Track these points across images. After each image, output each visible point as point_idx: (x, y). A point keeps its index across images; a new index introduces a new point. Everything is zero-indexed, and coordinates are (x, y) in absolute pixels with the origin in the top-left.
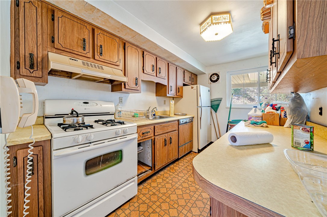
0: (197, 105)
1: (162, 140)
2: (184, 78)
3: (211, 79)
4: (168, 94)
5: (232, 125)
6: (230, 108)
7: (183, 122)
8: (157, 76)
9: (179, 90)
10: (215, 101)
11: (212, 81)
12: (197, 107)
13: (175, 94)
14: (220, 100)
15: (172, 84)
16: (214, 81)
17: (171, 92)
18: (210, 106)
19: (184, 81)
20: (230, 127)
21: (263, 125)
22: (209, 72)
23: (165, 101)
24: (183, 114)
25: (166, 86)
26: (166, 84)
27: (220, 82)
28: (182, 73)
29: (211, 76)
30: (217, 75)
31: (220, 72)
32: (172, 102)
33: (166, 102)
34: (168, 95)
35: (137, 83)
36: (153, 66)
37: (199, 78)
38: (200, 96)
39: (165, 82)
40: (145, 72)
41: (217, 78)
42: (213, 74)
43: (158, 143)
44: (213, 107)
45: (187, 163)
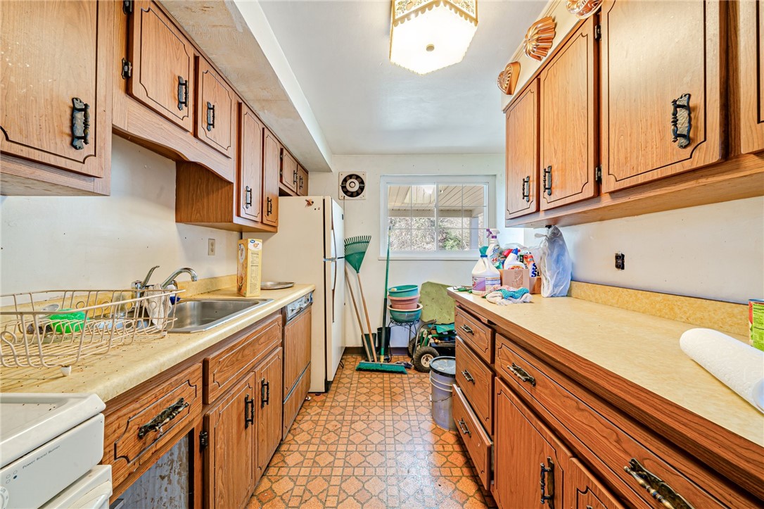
0: (323, 255)
1: (238, 409)
2: (281, 170)
3: (345, 187)
4: (238, 215)
5: (394, 298)
6: (388, 260)
7: (293, 310)
8: (195, 135)
9: (268, 207)
10: (353, 243)
11: (346, 192)
12: (323, 259)
13: (259, 219)
14: (366, 241)
15: (250, 180)
16: (352, 195)
17: (248, 211)
18: (344, 256)
19: (281, 181)
20: (391, 304)
21: (526, 297)
22: (341, 168)
23: (212, 244)
24: (280, 284)
25: (231, 183)
26: (231, 177)
27: (366, 197)
28: (276, 153)
29: (345, 180)
30: (359, 179)
31: (367, 174)
32: (256, 246)
33: (217, 247)
34: (236, 220)
35: (79, 132)
36: (180, 84)
37: (314, 181)
38: (333, 229)
39: (225, 169)
40: (137, 90)
41: (360, 187)
42: (351, 176)
43: (220, 433)
44: (351, 258)
45: (308, 443)
